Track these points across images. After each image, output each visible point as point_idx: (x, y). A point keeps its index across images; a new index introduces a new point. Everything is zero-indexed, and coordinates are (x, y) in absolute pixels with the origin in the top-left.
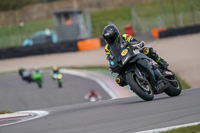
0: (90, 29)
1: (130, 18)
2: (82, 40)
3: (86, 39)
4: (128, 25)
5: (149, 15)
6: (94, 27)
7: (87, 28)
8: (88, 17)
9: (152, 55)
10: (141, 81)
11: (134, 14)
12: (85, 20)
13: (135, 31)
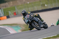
0: (3, 13)
1: (15, 10)
3: (2, 17)
4: (14, 12)
6: (4, 13)
7: (2, 13)
11: (16, 8)
12: (2, 11)
13: (16, 13)
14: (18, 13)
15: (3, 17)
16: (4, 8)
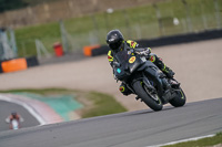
0: (15, 48)
1: (59, 35)
2: (6, 60)
3: (10, 59)
4: (57, 43)
5: (79, 32)
6: (19, 45)
7: (11, 47)
8: (12, 35)
9: (159, 63)
10: (150, 90)
11: (63, 30)
12: (9, 38)
13: (64, 49)
14: (70, 48)
15: (14, 62)
16: (19, 27)
